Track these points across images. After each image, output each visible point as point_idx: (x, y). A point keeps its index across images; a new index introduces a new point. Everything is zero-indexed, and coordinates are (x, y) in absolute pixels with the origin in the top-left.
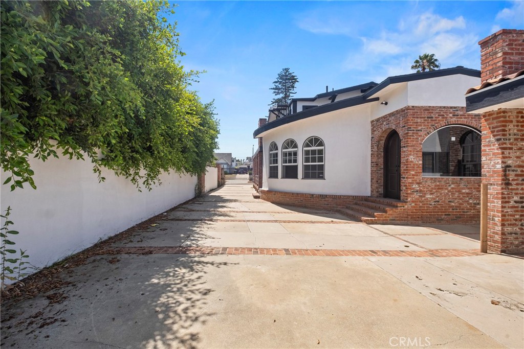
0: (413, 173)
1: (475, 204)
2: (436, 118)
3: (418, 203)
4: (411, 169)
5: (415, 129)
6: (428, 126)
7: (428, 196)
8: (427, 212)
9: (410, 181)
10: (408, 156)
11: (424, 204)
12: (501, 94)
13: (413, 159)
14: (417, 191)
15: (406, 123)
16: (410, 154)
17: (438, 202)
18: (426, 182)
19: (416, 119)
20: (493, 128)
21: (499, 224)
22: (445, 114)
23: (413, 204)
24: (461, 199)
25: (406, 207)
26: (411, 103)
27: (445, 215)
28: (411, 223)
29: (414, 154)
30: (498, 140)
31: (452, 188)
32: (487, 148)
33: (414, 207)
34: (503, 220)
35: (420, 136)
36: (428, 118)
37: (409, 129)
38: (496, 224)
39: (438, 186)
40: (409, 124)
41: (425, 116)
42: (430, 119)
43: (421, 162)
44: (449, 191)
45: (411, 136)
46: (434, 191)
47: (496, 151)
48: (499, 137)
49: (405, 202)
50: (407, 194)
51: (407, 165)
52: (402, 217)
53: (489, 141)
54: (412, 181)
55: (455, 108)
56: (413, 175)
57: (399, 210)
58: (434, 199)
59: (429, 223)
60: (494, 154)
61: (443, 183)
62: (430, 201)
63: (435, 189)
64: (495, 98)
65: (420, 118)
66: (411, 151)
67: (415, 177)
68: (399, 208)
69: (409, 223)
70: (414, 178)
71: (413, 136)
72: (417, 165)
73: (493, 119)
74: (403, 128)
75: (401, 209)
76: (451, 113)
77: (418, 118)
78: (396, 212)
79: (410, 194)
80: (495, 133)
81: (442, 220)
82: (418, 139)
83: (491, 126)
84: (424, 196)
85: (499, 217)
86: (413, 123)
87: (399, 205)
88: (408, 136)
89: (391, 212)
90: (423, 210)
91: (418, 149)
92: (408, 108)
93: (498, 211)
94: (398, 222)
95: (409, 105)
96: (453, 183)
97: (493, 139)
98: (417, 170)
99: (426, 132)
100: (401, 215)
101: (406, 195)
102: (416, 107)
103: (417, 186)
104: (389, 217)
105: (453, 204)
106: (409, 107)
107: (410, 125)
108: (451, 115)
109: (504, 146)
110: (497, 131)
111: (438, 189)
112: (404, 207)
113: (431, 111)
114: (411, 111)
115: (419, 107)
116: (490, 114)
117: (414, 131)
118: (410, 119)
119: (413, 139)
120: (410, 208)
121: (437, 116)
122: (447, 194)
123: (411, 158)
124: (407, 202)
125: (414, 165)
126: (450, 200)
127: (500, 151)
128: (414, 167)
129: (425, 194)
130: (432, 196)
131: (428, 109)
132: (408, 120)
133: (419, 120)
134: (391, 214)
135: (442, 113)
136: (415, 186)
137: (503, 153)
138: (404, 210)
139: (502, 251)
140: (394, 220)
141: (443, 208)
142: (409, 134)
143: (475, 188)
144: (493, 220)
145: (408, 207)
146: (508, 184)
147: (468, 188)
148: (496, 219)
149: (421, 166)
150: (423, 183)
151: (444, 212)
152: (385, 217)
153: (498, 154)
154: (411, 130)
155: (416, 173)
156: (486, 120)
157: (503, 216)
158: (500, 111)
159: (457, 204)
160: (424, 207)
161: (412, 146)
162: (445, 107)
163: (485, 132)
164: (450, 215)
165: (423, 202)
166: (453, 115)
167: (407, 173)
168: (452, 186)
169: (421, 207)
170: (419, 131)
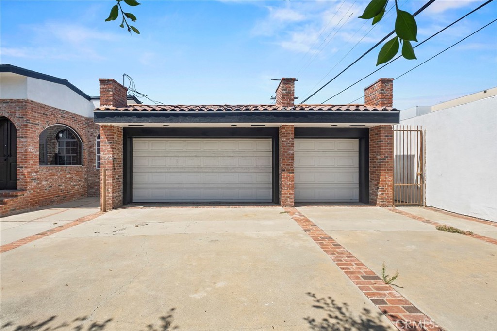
0: (32, 162)
1: (74, 185)
2: (50, 115)
3: (36, 190)
4: (30, 158)
5: (33, 122)
6: (44, 121)
7: (44, 183)
8: (43, 197)
9: (29, 170)
10: (26, 146)
11: (41, 190)
12: (115, 117)
13: (31, 150)
14: (35, 179)
15: (24, 115)
16: (29, 145)
17: (51, 186)
18: (42, 170)
19: (34, 113)
20: (107, 135)
21: (111, 193)
22: (56, 114)
23: (32, 192)
24: (66, 183)
25: (26, 195)
26: (31, 97)
27: (56, 197)
28: (30, 209)
29: (32, 145)
30: (110, 143)
31: (61, 175)
32: (104, 147)
33: (33, 194)
34: (113, 190)
35: (38, 129)
36: (44, 114)
37: (27, 121)
38: (109, 193)
39: (51, 173)
40: (28, 116)
41: (42, 112)
42: (45, 116)
43: (38, 153)
44: (59, 177)
45: (29, 128)
46: (48, 178)
47: (109, 149)
48: (111, 141)
49: (24, 191)
50: (26, 182)
51: (27, 155)
52: (22, 206)
53: (105, 143)
54: (32, 170)
55: (63, 111)
56: (32, 165)
57: (19, 199)
58: (48, 184)
59: (45, 205)
60: (108, 151)
61: (54, 171)
62: (45, 187)
63: (49, 176)
64: (112, 119)
65: (38, 113)
66: (30, 142)
67: (34, 166)
68: (19, 197)
69: (28, 209)
70: (32, 167)
71: (32, 128)
72: (35, 155)
73: (108, 130)
74: (21, 119)
75: (21, 198)
76: (60, 114)
77: (35, 112)
78: (16, 202)
79: (30, 182)
80: (109, 139)
81: (54, 201)
82: (36, 131)
83: (106, 134)
84: (41, 183)
85: (111, 188)
86: (31, 116)
87: (19, 194)
88: (27, 127)
89: (11, 203)
90: (41, 195)
91: (36, 141)
92: (27, 102)
93: (110, 185)
94: (19, 211)
95: (28, 99)
96: (61, 171)
97: (107, 142)
98: (35, 160)
99: (42, 127)
100: (22, 204)
101: (25, 184)
102: (34, 102)
103: (35, 174)
104: (9, 208)
105: (61, 187)
106: (28, 100)
107: (29, 118)
108: (60, 116)
109: (113, 147)
110: (110, 138)
111: (51, 176)
112: (24, 195)
113: (45, 109)
114: (30, 105)
115: (36, 103)
116: (106, 126)
117: (32, 123)
118: (29, 112)
119: (32, 131)
120: (29, 195)
121: (50, 114)
122: (58, 179)
123: (30, 149)
124: (26, 190)
125: (32, 155)
126: (59, 184)
127: (111, 150)
128: (32, 157)
129: (41, 181)
130: (46, 183)
131: (44, 107)
132: (27, 112)
133: (36, 115)
134: (12, 205)
135: (54, 113)
136: (34, 175)
137: (113, 151)
138: (24, 198)
139: (113, 208)
140: (14, 210)
141: (55, 192)
142: (28, 126)
143: (74, 174)
144: (108, 191)
145: (27, 195)
146: (114, 169)
147: (71, 174)
148: (110, 190)
149: (38, 156)
150: (40, 172)
151: (55, 195)
152: (5, 209)
153: (110, 151)
154: (30, 123)
155: (34, 162)
156: (103, 130)
157: (113, 187)
158: (111, 127)
159: (64, 187)
160: (41, 193)
161: (30, 137)
162: (56, 108)
163: (103, 137)
164: (59, 196)
165: (40, 188)
166: (61, 117)
167: (26, 162)
168: (61, 173)
169: (39, 193)
170: (36, 124)
